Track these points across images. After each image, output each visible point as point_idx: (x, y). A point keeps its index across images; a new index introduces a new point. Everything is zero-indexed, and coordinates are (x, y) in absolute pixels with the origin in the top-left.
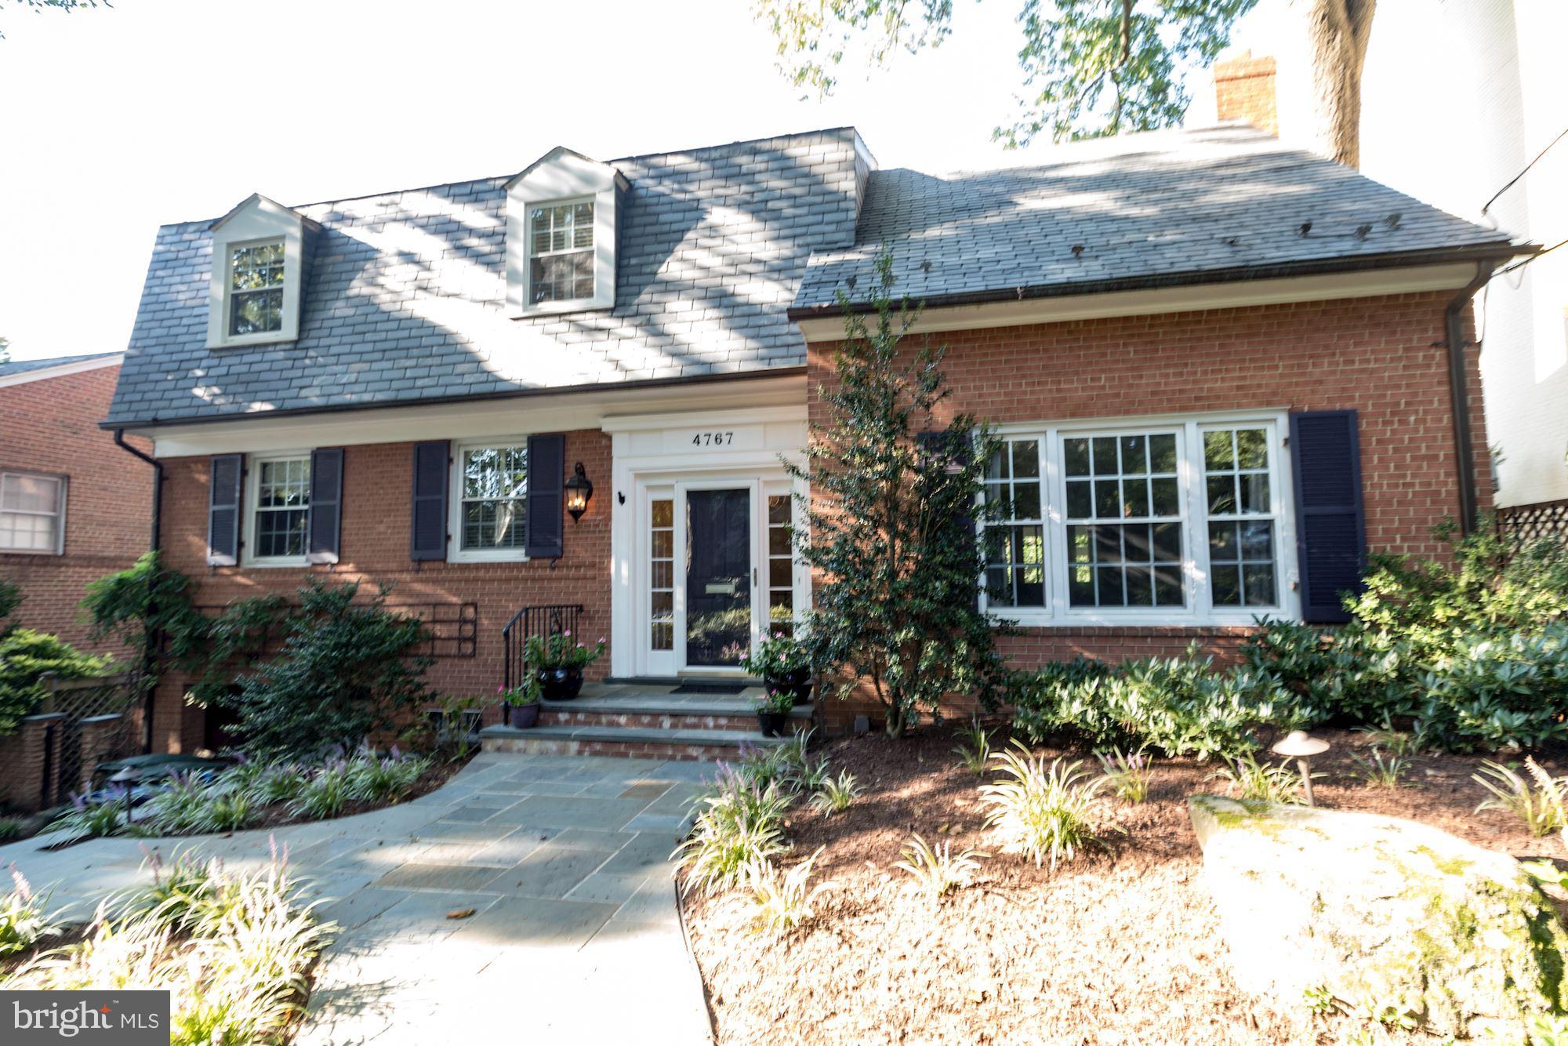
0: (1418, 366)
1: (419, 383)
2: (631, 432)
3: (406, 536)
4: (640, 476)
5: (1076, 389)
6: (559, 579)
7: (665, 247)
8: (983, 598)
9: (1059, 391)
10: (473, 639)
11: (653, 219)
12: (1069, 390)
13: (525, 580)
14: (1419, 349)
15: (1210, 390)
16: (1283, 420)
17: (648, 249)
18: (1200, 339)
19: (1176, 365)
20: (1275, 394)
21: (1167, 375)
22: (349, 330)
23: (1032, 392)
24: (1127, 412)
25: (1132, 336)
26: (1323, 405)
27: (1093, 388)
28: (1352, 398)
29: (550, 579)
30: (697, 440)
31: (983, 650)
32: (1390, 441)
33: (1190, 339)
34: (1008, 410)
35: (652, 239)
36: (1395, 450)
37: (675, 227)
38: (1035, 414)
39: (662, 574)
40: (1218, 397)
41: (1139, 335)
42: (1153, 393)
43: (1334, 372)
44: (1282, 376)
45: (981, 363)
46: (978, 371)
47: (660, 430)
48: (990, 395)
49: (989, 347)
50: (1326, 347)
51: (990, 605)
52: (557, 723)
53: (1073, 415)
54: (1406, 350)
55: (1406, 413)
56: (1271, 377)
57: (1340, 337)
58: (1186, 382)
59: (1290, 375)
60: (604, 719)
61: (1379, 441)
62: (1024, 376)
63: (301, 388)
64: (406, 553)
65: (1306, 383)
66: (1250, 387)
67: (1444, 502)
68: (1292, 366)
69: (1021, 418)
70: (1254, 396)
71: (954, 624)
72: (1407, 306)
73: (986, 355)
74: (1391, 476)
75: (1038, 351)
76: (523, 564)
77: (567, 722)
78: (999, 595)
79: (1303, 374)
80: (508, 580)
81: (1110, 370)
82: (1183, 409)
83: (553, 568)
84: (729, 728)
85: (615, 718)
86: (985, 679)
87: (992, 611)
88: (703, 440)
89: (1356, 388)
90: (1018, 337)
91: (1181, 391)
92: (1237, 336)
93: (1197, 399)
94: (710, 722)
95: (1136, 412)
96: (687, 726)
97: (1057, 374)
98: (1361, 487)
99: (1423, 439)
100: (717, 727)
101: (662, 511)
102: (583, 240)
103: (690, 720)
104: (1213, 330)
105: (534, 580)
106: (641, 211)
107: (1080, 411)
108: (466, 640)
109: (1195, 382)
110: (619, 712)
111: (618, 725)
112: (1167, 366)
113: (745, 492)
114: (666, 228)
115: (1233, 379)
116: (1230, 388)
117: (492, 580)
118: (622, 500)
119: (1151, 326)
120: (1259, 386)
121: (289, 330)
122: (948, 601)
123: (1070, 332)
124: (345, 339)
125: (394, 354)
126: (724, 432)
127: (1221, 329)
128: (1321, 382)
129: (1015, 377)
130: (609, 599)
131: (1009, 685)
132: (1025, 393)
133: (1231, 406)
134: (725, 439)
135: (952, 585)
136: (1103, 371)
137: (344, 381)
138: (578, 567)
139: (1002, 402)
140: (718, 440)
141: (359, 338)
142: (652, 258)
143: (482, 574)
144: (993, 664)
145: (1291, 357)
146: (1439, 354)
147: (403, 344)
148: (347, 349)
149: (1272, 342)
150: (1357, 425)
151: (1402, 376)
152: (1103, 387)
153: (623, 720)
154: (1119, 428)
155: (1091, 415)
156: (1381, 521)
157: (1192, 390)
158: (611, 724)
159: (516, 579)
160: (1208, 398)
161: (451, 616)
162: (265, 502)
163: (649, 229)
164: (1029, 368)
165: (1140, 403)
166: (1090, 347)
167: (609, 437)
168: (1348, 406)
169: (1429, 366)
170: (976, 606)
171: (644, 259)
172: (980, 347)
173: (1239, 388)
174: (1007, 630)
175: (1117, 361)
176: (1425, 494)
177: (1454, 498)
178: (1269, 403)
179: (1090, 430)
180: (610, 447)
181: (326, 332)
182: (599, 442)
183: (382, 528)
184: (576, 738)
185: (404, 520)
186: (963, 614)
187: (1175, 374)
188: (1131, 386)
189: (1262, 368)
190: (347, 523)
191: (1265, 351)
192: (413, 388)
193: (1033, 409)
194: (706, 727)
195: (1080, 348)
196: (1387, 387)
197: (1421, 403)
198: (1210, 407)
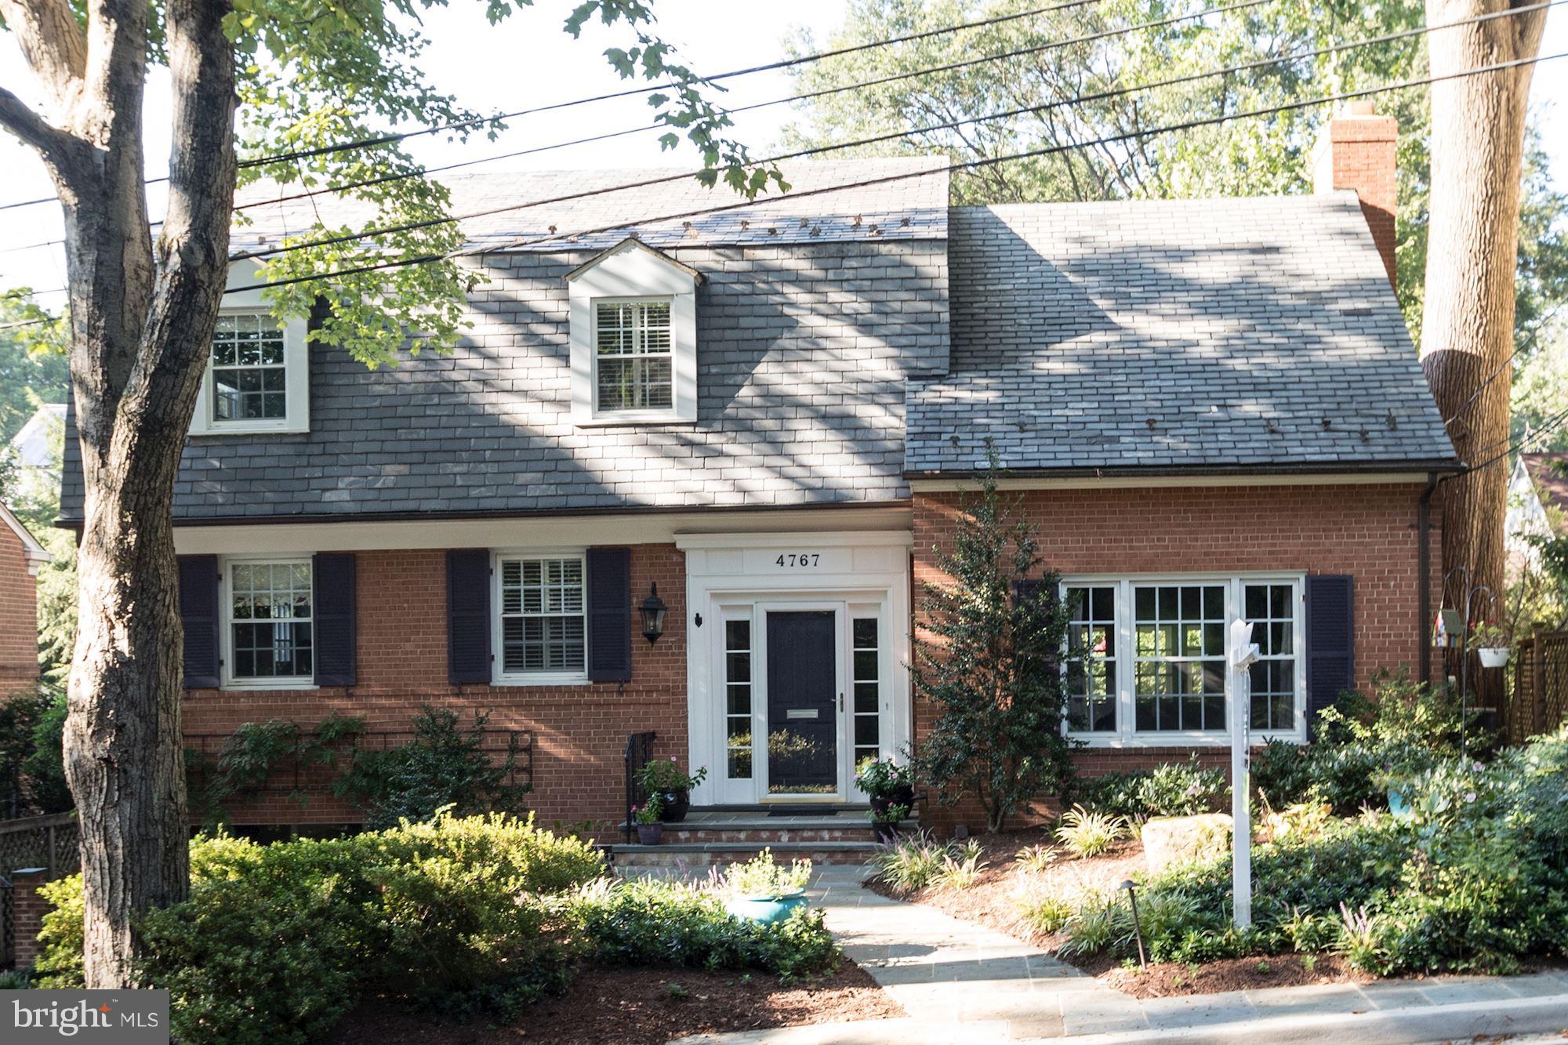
0: (1398, 543)
1: (474, 493)
2: (707, 550)
3: (441, 656)
4: (715, 596)
5: (1145, 548)
6: (627, 704)
7: (747, 356)
8: (1065, 724)
9: (1131, 548)
10: (529, 770)
11: (731, 322)
12: (1139, 548)
13: (588, 705)
14: (1400, 529)
15: (1249, 553)
16: (1302, 579)
17: (731, 356)
18: (1243, 510)
19: (1224, 532)
20: (1297, 559)
21: (1217, 539)
22: (376, 424)
23: (1109, 548)
24: (1185, 569)
25: (1191, 504)
26: (1331, 570)
27: (1158, 547)
28: (1352, 565)
29: (617, 705)
30: (781, 561)
31: (1063, 763)
32: (1376, 601)
33: (1235, 510)
34: (1089, 563)
35: (733, 345)
36: (1379, 608)
37: (758, 334)
38: (1112, 567)
39: (739, 700)
40: (1255, 560)
41: (1197, 504)
42: (1206, 554)
43: (1340, 544)
44: (1302, 545)
45: (1068, 521)
46: (1064, 528)
47: (741, 549)
48: (1075, 549)
49: (1074, 506)
50: (1335, 523)
51: (1070, 730)
52: (677, 840)
53: (1142, 570)
54: (1391, 529)
55: (1388, 579)
56: (1296, 545)
57: (1346, 516)
58: (1231, 546)
59: (1309, 545)
60: (724, 836)
61: (1368, 601)
62: (1103, 534)
63: (325, 490)
64: (443, 674)
65: (1319, 552)
66: (1279, 552)
67: (1410, 649)
68: (1310, 537)
69: (1099, 570)
70: (1281, 560)
71: (1042, 745)
72: (1394, 493)
73: (1071, 513)
74: (1375, 629)
75: (1114, 513)
76: (586, 688)
77: (687, 840)
78: (1077, 723)
79: (1318, 544)
80: (567, 705)
81: (1174, 533)
82: (1228, 568)
83: (620, 693)
84: (843, 839)
85: (735, 834)
86: (1063, 785)
87: (1070, 735)
88: (787, 561)
89: (1354, 558)
90: (1098, 499)
91: (1227, 553)
92: (1271, 510)
93: (1239, 560)
94: (826, 835)
95: (1192, 569)
96: (803, 839)
97: (1130, 533)
98: (1354, 636)
99: (1399, 600)
100: (832, 839)
101: (738, 633)
102: (658, 342)
103: (806, 834)
104: (1253, 503)
105: (598, 705)
106: (717, 311)
107: (1148, 566)
108: (520, 770)
109: (1237, 546)
110: (739, 829)
111: (739, 840)
112: (1217, 532)
113: (831, 615)
114: (748, 334)
115: (1266, 545)
116: (1264, 553)
117: (549, 705)
118: (699, 621)
119: (1206, 497)
120: (1286, 552)
121: (296, 418)
122: (1038, 728)
123: (1142, 498)
124: (372, 435)
125: (438, 457)
126: (809, 553)
127: (1259, 503)
128: (1330, 551)
129: (1095, 534)
130: (686, 726)
131: (1081, 789)
132: (1103, 548)
133: (1264, 568)
134: (811, 560)
135: (1042, 715)
136: (1167, 533)
137: (378, 485)
138: (649, 692)
139: (1084, 556)
140: (804, 561)
141: (390, 435)
142: (734, 368)
143: (536, 698)
144: (1070, 774)
145: (1310, 530)
146: (1413, 533)
147: (447, 445)
148: (375, 447)
149: (1296, 516)
150: (1354, 587)
151: (1386, 550)
152: (1167, 547)
153: (742, 836)
154: (1180, 581)
155: (1156, 570)
156: (1366, 664)
157: (1236, 553)
158: (730, 840)
159: (578, 704)
160: (1247, 560)
161: (500, 745)
162: (239, 613)
163: (729, 334)
164: (1107, 527)
165: (1196, 562)
166: (1157, 512)
167: (682, 554)
168: (1348, 572)
169: (1406, 543)
170: (1058, 732)
171: (726, 369)
172: (1067, 506)
173: (1270, 553)
174: (1081, 751)
175: (1179, 526)
176: (1396, 643)
177: (1416, 646)
178: (1292, 567)
179: (1157, 581)
180: (683, 564)
181: (346, 425)
182: (670, 559)
183: (409, 646)
184: (709, 851)
185: (439, 640)
186: (1048, 736)
187: (1223, 539)
188: (1189, 547)
189: (1288, 538)
190: (363, 640)
191: (1291, 524)
192: (467, 498)
193: (1110, 562)
194: (822, 840)
195: (1149, 512)
196: (1376, 558)
197: (1398, 571)
198: (1249, 568)
